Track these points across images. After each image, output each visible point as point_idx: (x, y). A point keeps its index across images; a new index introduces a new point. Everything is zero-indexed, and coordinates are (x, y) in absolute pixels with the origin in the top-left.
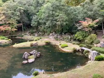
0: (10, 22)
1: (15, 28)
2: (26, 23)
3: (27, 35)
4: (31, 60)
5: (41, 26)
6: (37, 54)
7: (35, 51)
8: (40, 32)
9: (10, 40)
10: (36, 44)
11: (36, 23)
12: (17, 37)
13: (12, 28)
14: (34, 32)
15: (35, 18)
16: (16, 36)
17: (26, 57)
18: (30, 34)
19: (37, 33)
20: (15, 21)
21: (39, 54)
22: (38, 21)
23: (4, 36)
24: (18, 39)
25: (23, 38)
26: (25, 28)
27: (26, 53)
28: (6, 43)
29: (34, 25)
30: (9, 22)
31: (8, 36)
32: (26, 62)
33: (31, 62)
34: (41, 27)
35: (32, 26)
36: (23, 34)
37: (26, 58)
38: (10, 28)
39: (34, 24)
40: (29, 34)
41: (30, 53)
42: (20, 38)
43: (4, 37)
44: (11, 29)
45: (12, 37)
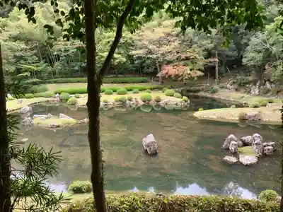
0: (188, 54)
1: (199, 70)
2: (227, 56)
3: (226, 88)
4: (248, 158)
5: (274, 63)
6: (265, 146)
7: (259, 137)
8: (267, 83)
9: (185, 98)
10: (255, 116)
11: (260, 57)
12: (202, 94)
13: (191, 70)
14: (249, 83)
15: (259, 41)
16: (198, 91)
17: (232, 148)
18: (236, 86)
19: (258, 84)
20: (201, 53)
21: (270, 147)
22: (268, 49)
23: (172, 88)
24: (202, 97)
25: (215, 96)
26: (223, 69)
27: (232, 136)
28: (176, 104)
29: (252, 63)
30: (186, 55)
31: (180, 90)
32: (233, 159)
33: (249, 163)
34: (275, 66)
35: (245, 66)
36: (216, 87)
37: (233, 151)
38: (187, 70)
39: (251, 60)
40: (233, 87)
41: (244, 138)
42: (208, 95)
43: (171, 91)
44: (189, 72)
45: (188, 91)
